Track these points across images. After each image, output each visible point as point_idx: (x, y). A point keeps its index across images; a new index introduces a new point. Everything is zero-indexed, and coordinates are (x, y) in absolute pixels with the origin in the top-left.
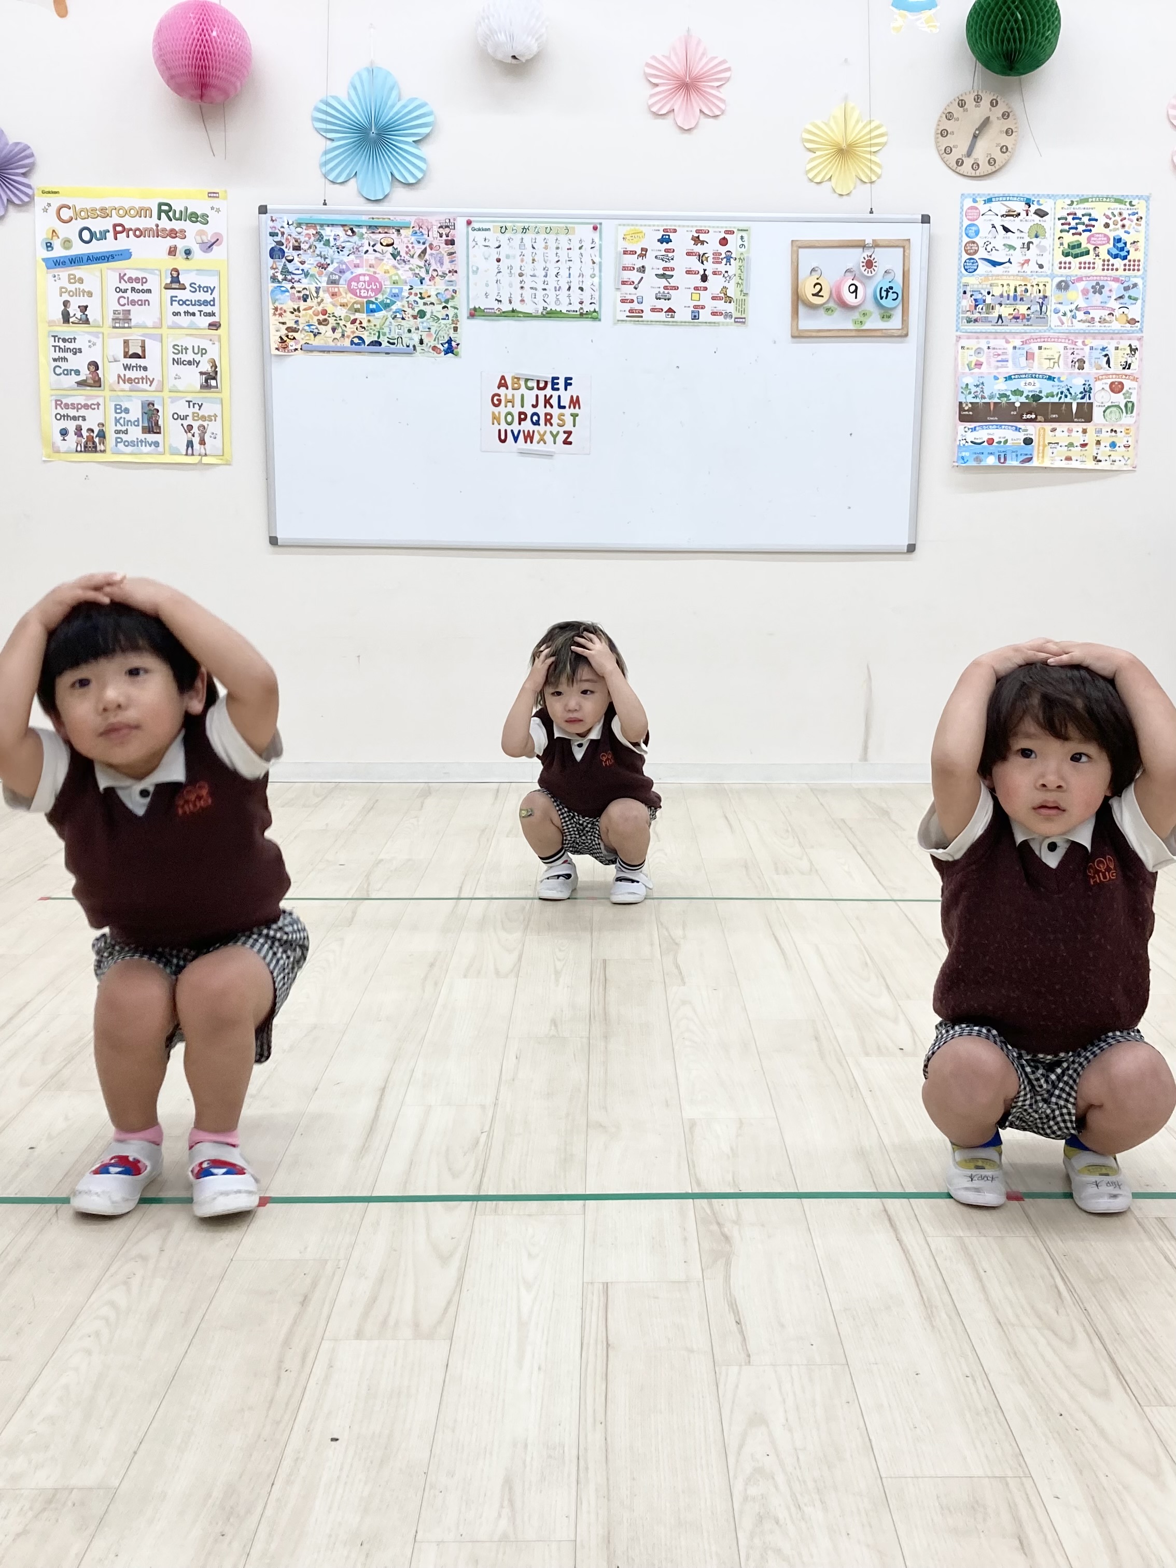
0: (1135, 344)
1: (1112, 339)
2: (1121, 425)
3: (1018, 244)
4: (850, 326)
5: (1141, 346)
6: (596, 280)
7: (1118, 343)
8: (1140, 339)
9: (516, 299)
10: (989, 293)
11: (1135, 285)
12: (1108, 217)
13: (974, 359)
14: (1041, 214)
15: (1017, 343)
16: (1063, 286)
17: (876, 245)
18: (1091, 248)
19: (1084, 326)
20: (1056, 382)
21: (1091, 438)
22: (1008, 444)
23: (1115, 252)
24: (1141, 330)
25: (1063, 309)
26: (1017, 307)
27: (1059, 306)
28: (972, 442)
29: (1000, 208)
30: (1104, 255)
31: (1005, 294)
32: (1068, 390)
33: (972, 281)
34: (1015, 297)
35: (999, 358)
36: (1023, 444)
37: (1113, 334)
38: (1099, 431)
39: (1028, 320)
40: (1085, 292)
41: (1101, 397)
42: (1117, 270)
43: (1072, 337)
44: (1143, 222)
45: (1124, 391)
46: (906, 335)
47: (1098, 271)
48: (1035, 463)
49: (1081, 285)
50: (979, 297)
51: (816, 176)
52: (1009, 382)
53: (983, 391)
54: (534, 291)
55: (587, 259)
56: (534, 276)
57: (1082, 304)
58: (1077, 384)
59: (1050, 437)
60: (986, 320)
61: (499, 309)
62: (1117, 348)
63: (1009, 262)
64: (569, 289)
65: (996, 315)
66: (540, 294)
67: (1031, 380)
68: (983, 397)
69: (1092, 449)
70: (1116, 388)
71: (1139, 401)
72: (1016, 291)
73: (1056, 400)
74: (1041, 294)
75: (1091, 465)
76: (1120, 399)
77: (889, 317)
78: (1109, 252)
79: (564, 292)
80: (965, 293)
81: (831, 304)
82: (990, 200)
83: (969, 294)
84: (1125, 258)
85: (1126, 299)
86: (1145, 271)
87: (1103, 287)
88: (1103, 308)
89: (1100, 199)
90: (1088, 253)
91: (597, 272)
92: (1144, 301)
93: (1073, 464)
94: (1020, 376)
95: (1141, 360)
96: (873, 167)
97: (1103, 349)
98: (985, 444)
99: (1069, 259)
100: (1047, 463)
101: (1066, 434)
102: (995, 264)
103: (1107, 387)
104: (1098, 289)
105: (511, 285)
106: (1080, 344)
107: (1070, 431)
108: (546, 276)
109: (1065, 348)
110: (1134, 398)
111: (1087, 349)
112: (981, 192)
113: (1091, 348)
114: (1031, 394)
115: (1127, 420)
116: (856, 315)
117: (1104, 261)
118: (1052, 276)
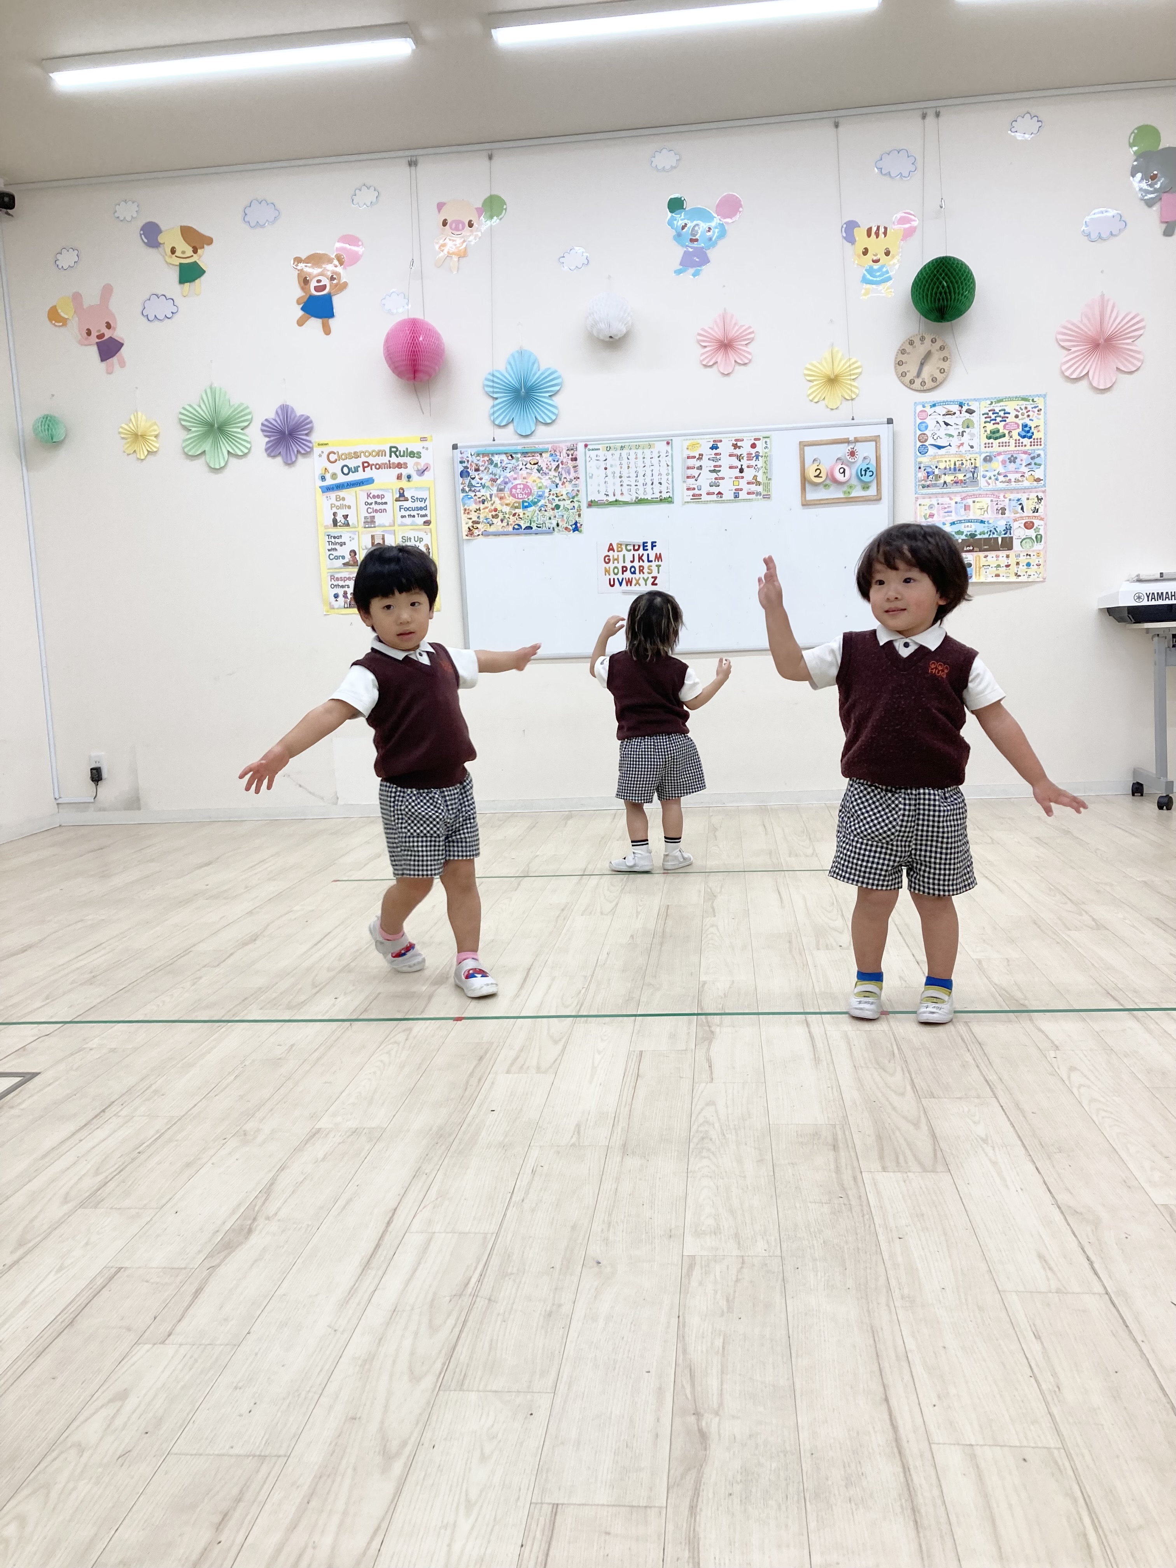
0: (1040, 495)
1: (1024, 493)
2: (1033, 551)
3: (955, 434)
4: (842, 496)
5: (1045, 496)
6: (670, 477)
7: (1029, 495)
8: (1044, 492)
9: (618, 493)
10: (936, 467)
11: (1039, 455)
12: (1017, 411)
13: (928, 512)
14: (970, 412)
15: (958, 499)
16: (988, 459)
17: (857, 440)
18: (1006, 432)
19: (1004, 485)
20: (986, 524)
21: (1012, 561)
23: (1023, 434)
24: (1044, 485)
25: (988, 474)
26: (957, 475)
27: (986, 473)
29: (941, 410)
30: (1017, 437)
31: (948, 467)
32: (995, 529)
33: (925, 460)
34: (955, 469)
35: (946, 510)
37: (1024, 490)
38: (1018, 556)
39: (965, 484)
40: (1003, 462)
41: (1019, 532)
42: (1025, 446)
43: (996, 493)
44: (1042, 412)
45: (1035, 527)
46: (880, 499)
47: (1012, 447)
49: (1000, 458)
50: (929, 470)
51: (813, 399)
52: (953, 526)
54: (629, 487)
55: (663, 464)
56: (629, 477)
57: (1002, 470)
58: (1001, 525)
59: (983, 561)
60: (935, 486)
61: (607, 500)
62: (1028, 499)
63: (950, 445)
64: (652, 484)
65: (942, 481)
66: (633, 488)
67: (969, 524)
69: (1013, 568)
70: (1029, 526)
71: (1045, 533)
72: (955, 464)
73: (986, 536)
74: (973, 466)
75: (1013, 579)
76: (1032, 533)
77: (868, 488)
78: (1019, 434)
79: (649, 486)
80: (920, 468)
81: (828, 482)
82: (934, 405)
83: (923, 469)
84: (1030, 437)
85: (1033, 466)
86: (1045, 445)
87: (1016, 458)
88: (1017, 472)
89: (1011, 399)
90: (1004, 436)
91: (670, 472)
92: (1045, 466)
93: (1001, 579)
94: (960, 522)
95: (1045, 506)
96: (853, 389)
97: (1018, 500)
99: (992, 441)
100: (982, 579)
101: (995, 559)
102: (940, 447)
103: (1022, 526)
104: (1013, 460)
105: (614, 484)
106: (1002, 497)
107: (997, 557)
108: (637, 477)
109: (992, 501)
110: (1041, 532)
111: (1007, 500)
112: (928, 401)
113: (1010, 500)
114: (969, 533)
115: (1038, 547)
116: (845, 488)
117: (1016, 440)
118: (980, 453)
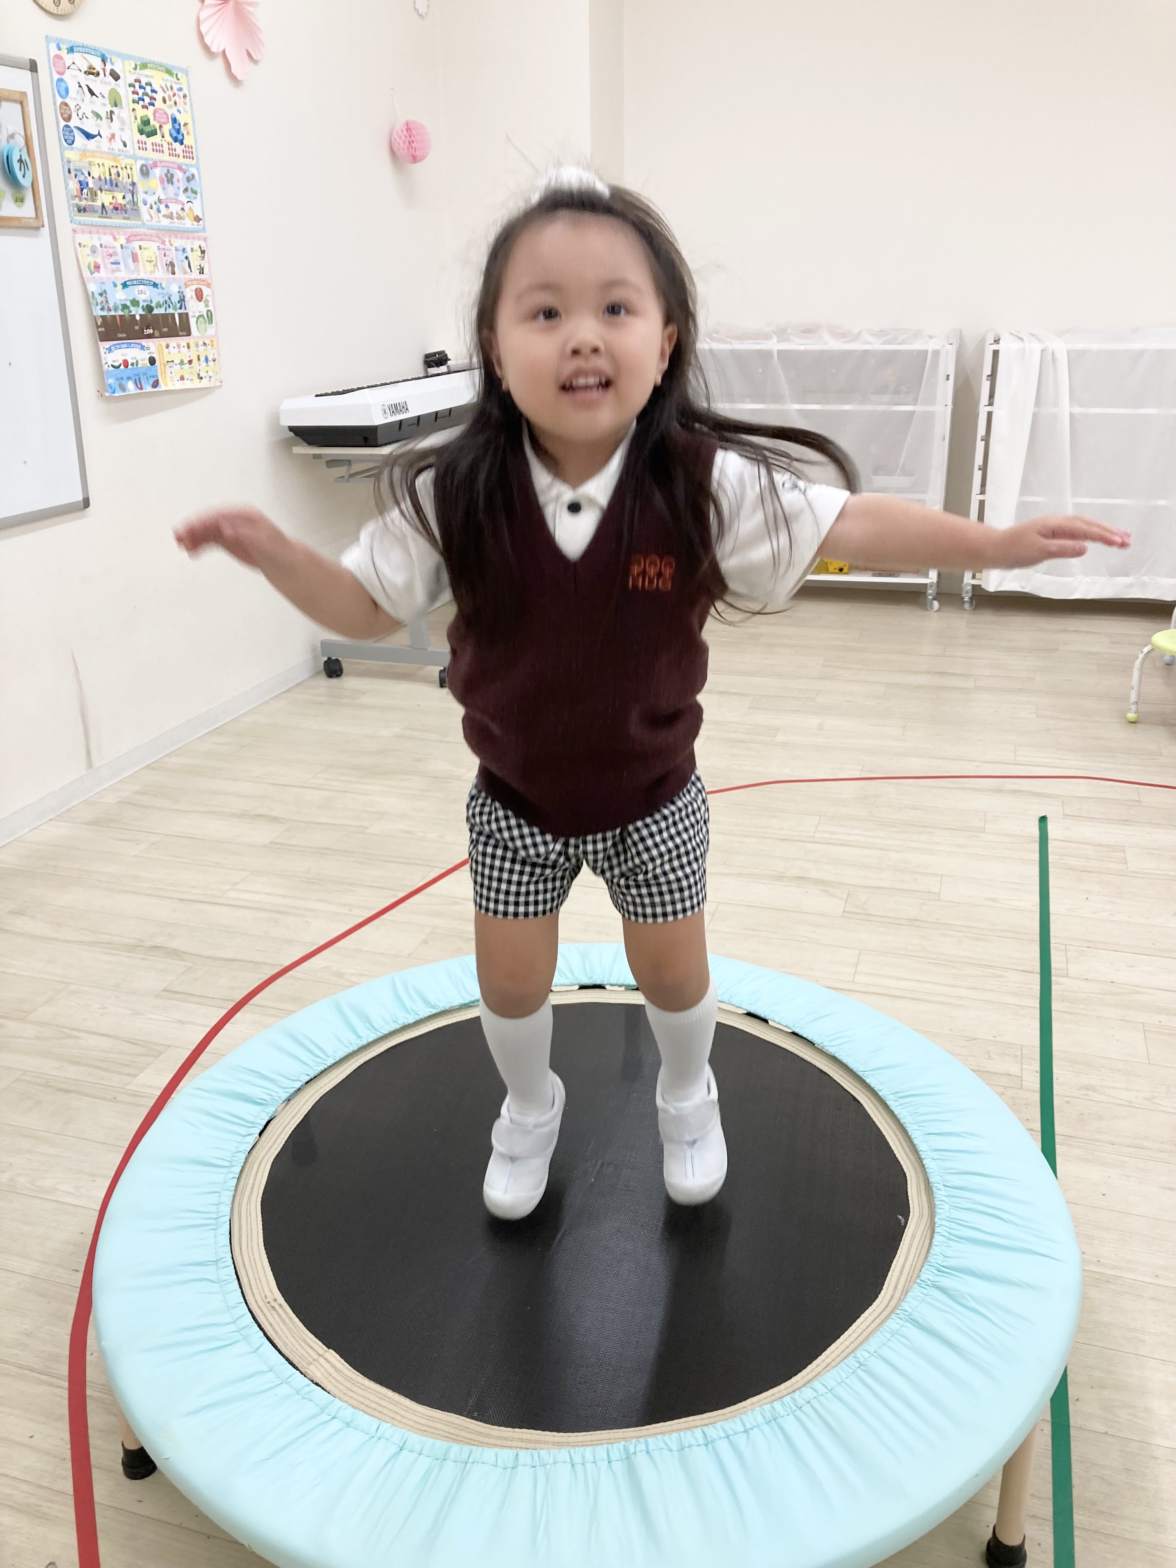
0: (203, 245)
1: (188, 238)
2: (209, 338)
3: (103, 113)
5: (207, 247)
7: (192, 244)
8: (205, 239)
10: (89, 174)
11: (193, 176)
12: (163, 90)
13: (92, 260)
14: (115, 76)
15: (122, 240)
16: (145, 172)
18: (157, 126)
19: (165, 222)
20: (160, 290)
21: (193, 353)
22: (139, 366)
23: (174, 133)
24: (204, 229)
25: (149, 200)
26: (115, 194)
27: (146, 196)
28: (113, 366)
29: (81, 61)
30: (169, 138)
31: (102, 177)
32: (169, 298)
33: (73, 157)
34: (111, 182)
35: (113, 260)
36: (149, 365)
37: (187, 234)
38: (197, 346)
39: (126, 212)
40: (161, 181)
41: (194, 308)
42: (179, 156)
43: (161, 234)
44: (188, 100)
45: (205, 299)
46: (41, 226)
47: (166, 155)
48: (162, 387)
49: (157, 172)
50: (81, 178)
52: (126, 289)
53: (107, 301)
57: (162, 195)
58: (174, 292)
59: (166, 355)
60: (93, 210)
62: (192, 250)
63: (99, 134)
65: (100, 203)
67: (141, 287)
68: (109, 310)
69: (195, 366)
70: (199, 295)
71: (215, 308)
72: (110, 175)
73: (162, 311)
74: (130, 180)
75: (197, 383)
76: (203, 308)
77: (23, 201)
78: (170, 134)
80: (69, 172)
82: (71, 50)
83: (73, 173)
84: (182, 142)
85: (189, 193)
86: (198, 159)
87: (173, 176)
88: (177, 202)
89: (155, 66)
90: (156, 132)
92: (201, 195)
93: (187, 385)
94: (131, 283)
95: (209, 264)
97: (184, 250)
98: (122, 367)
99: (144, 138)
100: (170, 387)
101: (176, 350)
102: (89, 136)
103: (194, 295)
104: (170, 178)
106: (167, 243)
107: (178, 346)
109: (158, 248)
110: (211, 307)
111: (173, 249)
112: (63, 37)
113: (176, 249)
114: (144, 304)
115: (211, 331)
117: (168, 144)
118: (135, 158)
